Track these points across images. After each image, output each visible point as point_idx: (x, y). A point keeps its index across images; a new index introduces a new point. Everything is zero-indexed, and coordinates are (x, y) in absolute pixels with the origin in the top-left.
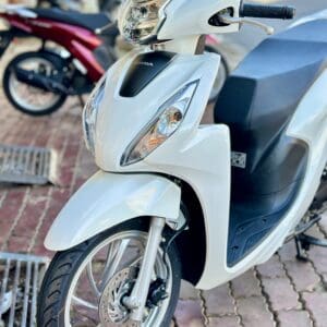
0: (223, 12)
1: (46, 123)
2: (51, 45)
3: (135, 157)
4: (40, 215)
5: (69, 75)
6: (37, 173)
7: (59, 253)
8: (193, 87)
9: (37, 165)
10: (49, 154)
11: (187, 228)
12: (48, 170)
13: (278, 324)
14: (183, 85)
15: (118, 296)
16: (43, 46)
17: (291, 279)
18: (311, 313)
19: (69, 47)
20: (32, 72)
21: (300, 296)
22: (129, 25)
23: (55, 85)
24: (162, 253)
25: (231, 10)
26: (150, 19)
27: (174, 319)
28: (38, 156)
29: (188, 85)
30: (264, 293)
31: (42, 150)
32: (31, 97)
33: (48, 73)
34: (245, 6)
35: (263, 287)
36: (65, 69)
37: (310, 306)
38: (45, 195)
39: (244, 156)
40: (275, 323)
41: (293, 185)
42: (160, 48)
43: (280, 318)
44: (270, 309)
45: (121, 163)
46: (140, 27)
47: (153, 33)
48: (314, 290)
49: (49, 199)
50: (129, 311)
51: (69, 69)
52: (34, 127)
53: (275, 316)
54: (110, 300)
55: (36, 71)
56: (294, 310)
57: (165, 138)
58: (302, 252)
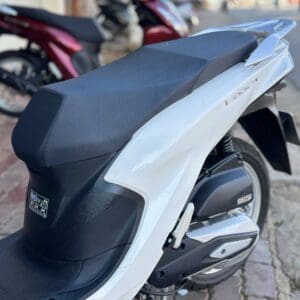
5: (46, 78)
16: (29, 45)
23: (28, 87)
36: (44, 73)
39: (46, 202)
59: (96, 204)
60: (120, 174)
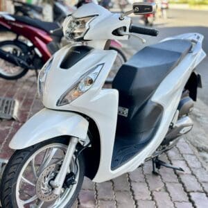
0: (120, 28)
1: (14, 84)
2: (22, 38)
3: (65, 102)
4: (5, 137)
5: (31, 57)
6: (5, 113)
7: (18, 151)
8: (100, 67)
9: (6, 108)
10: (14, 102)
11: (90, 146)
12: (13, 111)
13: (137, 206)
14: (95, 65)
15: (47, 179)
16: (17, 38)
17: (148, 184)
18: (156, 202)
19: (33, 40)
20: (9, 53)
21: (152, 193)
22: (69, 30)
23: (22, 62)
24: (75, 158)
25: (125, 28)
26: (81, 28)
27: (78, 200)
28: (7, 102)
29: (98, 66)
30: (131, 190)
31: (10, 99)
32: (7, 68)
33: (18, 54)
34: (132, 27)
35: (131, 187)
36: (29, 53)
37: (156, 199)
38: (9, 126)
39: (127, 110)
40: (135, 206)
41: (153, 129)
42: (85, 44)
43: (138, 203)
44: (134, 198)
45: (57, 105)
46: (75, 32)
47: (82, 36)
48: (160, 190)
49: (12, 128)
50: (53, 189)
51: (31, 54)
52: (6, 86)
53: (136, 202)
54: (43, 181)
55: (11, 52)
56: (147, 200)
57: (83, 93)
58: (156, 170)
59: (148, 110)
60: (156, 98)
